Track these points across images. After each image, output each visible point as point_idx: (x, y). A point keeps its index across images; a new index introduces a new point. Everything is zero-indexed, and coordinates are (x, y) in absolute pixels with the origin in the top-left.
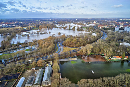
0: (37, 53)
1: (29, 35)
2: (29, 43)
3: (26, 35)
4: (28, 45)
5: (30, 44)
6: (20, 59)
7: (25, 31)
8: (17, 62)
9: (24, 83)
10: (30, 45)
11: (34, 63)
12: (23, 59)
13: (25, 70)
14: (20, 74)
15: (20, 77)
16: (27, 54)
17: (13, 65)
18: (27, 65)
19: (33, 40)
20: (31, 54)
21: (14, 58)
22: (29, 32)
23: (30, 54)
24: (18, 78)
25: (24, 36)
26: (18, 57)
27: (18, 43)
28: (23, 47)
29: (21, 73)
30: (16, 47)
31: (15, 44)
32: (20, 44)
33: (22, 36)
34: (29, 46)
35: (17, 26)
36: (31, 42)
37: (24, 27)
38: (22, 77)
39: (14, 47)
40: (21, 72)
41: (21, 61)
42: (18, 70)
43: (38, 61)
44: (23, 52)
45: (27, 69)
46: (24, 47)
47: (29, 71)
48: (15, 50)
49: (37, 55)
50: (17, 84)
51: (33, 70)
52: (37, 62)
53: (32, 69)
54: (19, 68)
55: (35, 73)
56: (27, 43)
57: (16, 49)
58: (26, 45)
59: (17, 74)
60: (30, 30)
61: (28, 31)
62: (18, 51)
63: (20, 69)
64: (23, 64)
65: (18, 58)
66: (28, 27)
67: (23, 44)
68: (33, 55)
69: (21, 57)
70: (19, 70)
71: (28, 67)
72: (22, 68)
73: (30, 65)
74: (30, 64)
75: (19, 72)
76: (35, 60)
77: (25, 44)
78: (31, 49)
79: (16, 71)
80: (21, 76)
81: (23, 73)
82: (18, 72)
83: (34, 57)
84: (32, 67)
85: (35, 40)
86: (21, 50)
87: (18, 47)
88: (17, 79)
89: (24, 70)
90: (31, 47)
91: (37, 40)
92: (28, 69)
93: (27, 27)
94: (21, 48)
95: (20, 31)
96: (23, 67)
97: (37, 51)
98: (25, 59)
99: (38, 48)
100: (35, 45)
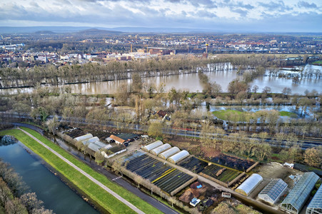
0: (310, 129)
1: (298, 77)
2: (294, 96)
3: (290, 74)
4: (291, 102)
5: (296, 101)
6: (263, 130)
7: (290, 64)
8: (254, 135)
9: (258, 190)
10: (295, 103)
11: (294, 149)
12: (268, 131)
13: (268, 159)
14: (252, 163)
15: (251, 170)
16: (282, 124)
17: (243, 138)
18: (276, 151)
19: (307, 92)
20: (293, 127)
21: (250, 124)
22: (301, 68)
23: (290, 125)
24: (247, 171)
25: (284, 77)
26: (258, 125)
27: (266, 91)
28: (275, 105)
29: (257, 163)
30: (260, 101)
31: (257, 92)
32: (270, 95)
33: (280, 76)
34: (291, 105)
35: (272, 51)
36: (301, 96)
37: (288, 56)
38: (257, 172)
39: (255, 99)
40: (257, 160)
41: (264, 135)
42: (251, 153)
43: (308, 151)
44: (272, 116)
45: (273, 158)
46: (279, 105)
47: (277, 166)
48: (255, 107)
49: (310, 133)
50: (242, 183)
51: (286, 166)
52: (303, 152)
53: (286, 164)
54: (253, 150)
55: (291, 176)
56: (287, 97)
57: (257, 104)
58: (285, 100)
59: (247, 163)
60: (303, 65)
61: (298, 65)
62: (261, 110)
63: (257, 152)
64: (267, 145)
65: (258, 127)
66: (302, 56)
67: (277, 95)
68: (296, 129)
69: (265, 127)
70: (253, 154)
71: (275, 155)
72: (261, 152)
73: (283, 151)
74: (282, 148)
75: (252, 160)
76: (301, 144)
77: (283, 99)
78: (295, 114)
79: (247, 154)
80: (255, 170)
81: (260, 164)
82: (251, 157)
83: (299, 136)
84: (288, 160)
85: (314, 91)
86: (270, 109)
87: (263, 100)
88: (244, 173)
89: (265, 159)
90: (297, 109)
91: (319, 93)
92: (275, 159)
93: (297, 56)
94: (270, 105)
95: (279, 63)
96: (264, 151)
97: (311, 124)
98: (274, 133)
99: (317, 116)
100: (308, 105)
